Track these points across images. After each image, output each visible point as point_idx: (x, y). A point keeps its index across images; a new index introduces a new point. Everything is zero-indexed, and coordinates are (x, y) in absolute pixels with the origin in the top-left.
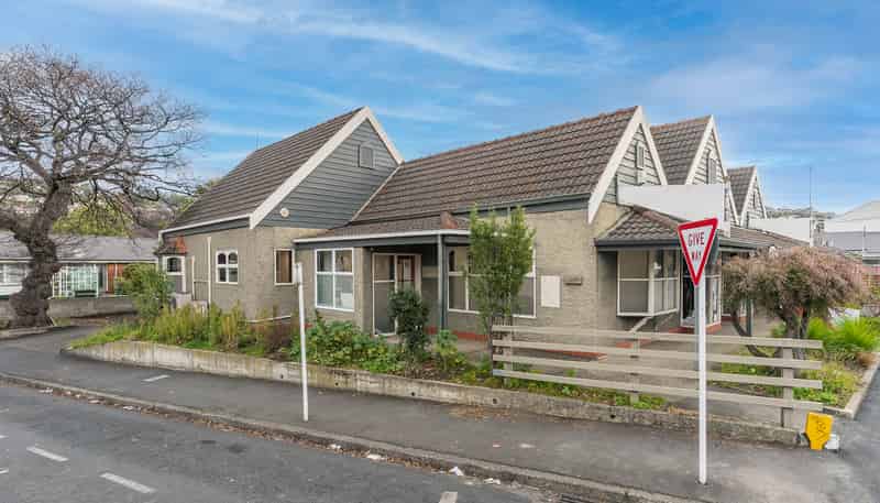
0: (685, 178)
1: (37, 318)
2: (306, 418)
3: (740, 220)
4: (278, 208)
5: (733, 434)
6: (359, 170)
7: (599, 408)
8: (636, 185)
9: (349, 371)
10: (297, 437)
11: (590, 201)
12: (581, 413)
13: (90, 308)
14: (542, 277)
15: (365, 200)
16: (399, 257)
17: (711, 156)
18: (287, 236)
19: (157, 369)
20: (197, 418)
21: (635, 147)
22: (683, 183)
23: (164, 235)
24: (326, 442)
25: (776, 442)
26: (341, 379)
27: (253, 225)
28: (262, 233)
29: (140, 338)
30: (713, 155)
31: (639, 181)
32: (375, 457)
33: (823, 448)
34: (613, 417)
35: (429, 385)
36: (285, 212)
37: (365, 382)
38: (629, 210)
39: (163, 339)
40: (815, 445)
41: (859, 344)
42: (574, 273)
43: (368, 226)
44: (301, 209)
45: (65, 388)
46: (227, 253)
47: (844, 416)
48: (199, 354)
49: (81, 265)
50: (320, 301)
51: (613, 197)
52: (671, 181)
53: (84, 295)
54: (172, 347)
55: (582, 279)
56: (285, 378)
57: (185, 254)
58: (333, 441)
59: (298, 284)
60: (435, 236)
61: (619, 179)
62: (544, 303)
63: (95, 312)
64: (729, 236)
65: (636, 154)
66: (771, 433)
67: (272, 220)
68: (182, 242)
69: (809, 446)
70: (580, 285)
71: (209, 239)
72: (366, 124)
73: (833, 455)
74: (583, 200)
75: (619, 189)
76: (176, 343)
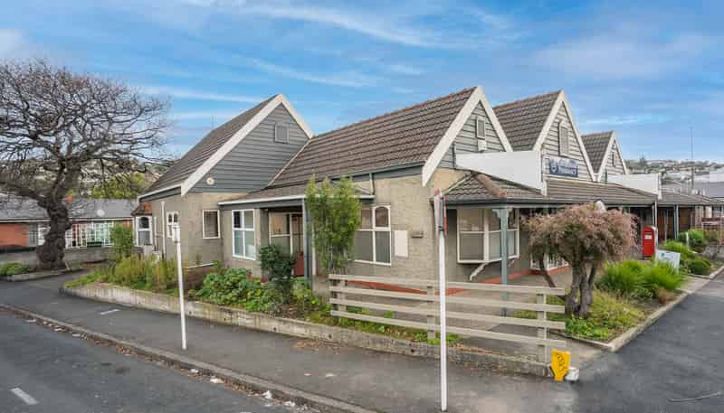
0: (533, 145)
1: (55, 264)
2: (184, 346)
3: (597, 176)
4: (205, 178)
5: (500, 366)
6: (274, 145)
7: (402, 344)
8: (477, 152)
9: (234, 309)
10: (172, 362)
11: (424, 168)
12: (391, 348)
13: (97, 256)
14: (396, 232)
15: (280, 169)
16: (294, 216)
17: (562, 124)
18: (211, 200)
19: (115, 305)
20: (115, 344)
21: (475, 120)
22: (531, 149)
23: (141, 199)
24: (189, 367)
25: (529, 373)
26: (228, 315)
27: (183, 192)
28: (192, 198)
29: (106, 280)
30: (564, 124)
31: (480, 149)
32: (215, 381)
33: (564, 380)
34: (413, 351)
35: (285, 322)
36: (210, 181)
37: (243, 319)
38: (469, 173)
39: (119, 282)
40: (559, 377)
41: (662, 284)
42: (416, 229)
43: (277, 190)
44: (224, 178)
45: (45, 319)
46: (173, 214)
47: (606, 350)
48: (140, 294)
49: (103, 222)
50: (237, 252)
51: (450, 161)
52: (515, 148)
53: (95, 245)
54: (125, 288)
55: (422, 234)
56: (192, 314)
57: (151, 215)
58: (193, 367)
59: (176, 242)
60: (300, 200)
61: (455, 147)
62: (397, 254)
63: (101, 258)
64: (546, 195)
65: (476, 127)
66: (526, 367)
67: (199, 188)
68: (150, 206)
69: (554, 378)
70: (421, 237)
71: (163, 203)
72: (281, 107)
73: (569, 386)
74: (418, 167)
75: (457, 156)
76: (127, 285)
